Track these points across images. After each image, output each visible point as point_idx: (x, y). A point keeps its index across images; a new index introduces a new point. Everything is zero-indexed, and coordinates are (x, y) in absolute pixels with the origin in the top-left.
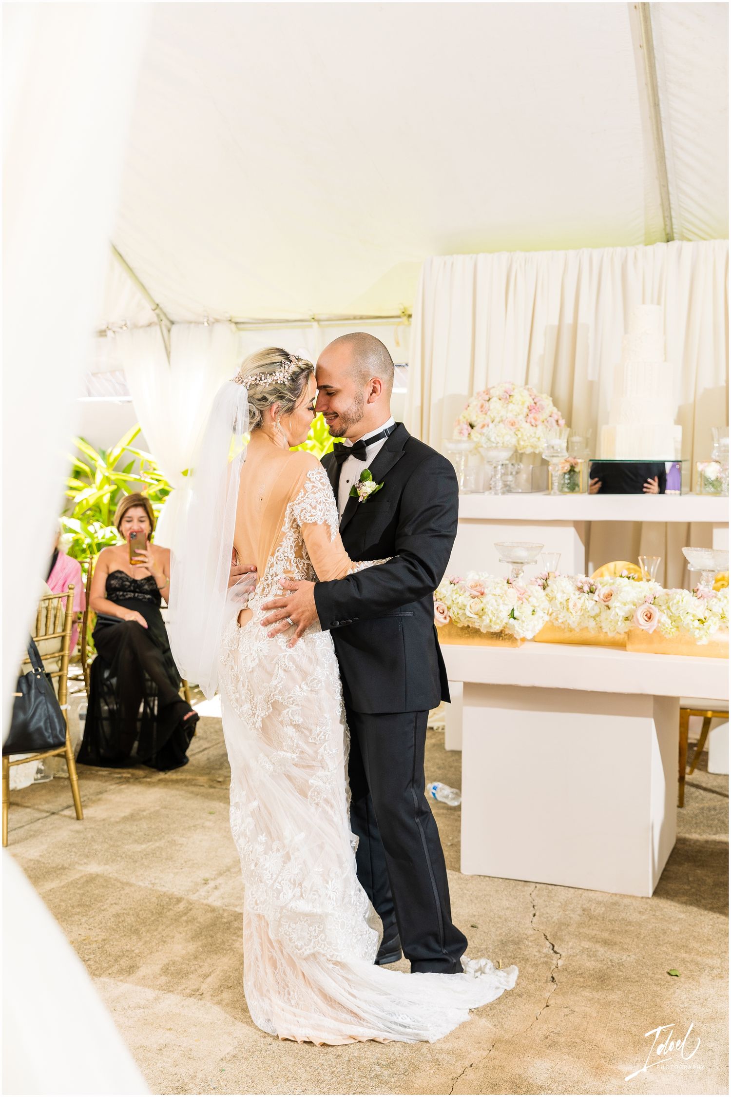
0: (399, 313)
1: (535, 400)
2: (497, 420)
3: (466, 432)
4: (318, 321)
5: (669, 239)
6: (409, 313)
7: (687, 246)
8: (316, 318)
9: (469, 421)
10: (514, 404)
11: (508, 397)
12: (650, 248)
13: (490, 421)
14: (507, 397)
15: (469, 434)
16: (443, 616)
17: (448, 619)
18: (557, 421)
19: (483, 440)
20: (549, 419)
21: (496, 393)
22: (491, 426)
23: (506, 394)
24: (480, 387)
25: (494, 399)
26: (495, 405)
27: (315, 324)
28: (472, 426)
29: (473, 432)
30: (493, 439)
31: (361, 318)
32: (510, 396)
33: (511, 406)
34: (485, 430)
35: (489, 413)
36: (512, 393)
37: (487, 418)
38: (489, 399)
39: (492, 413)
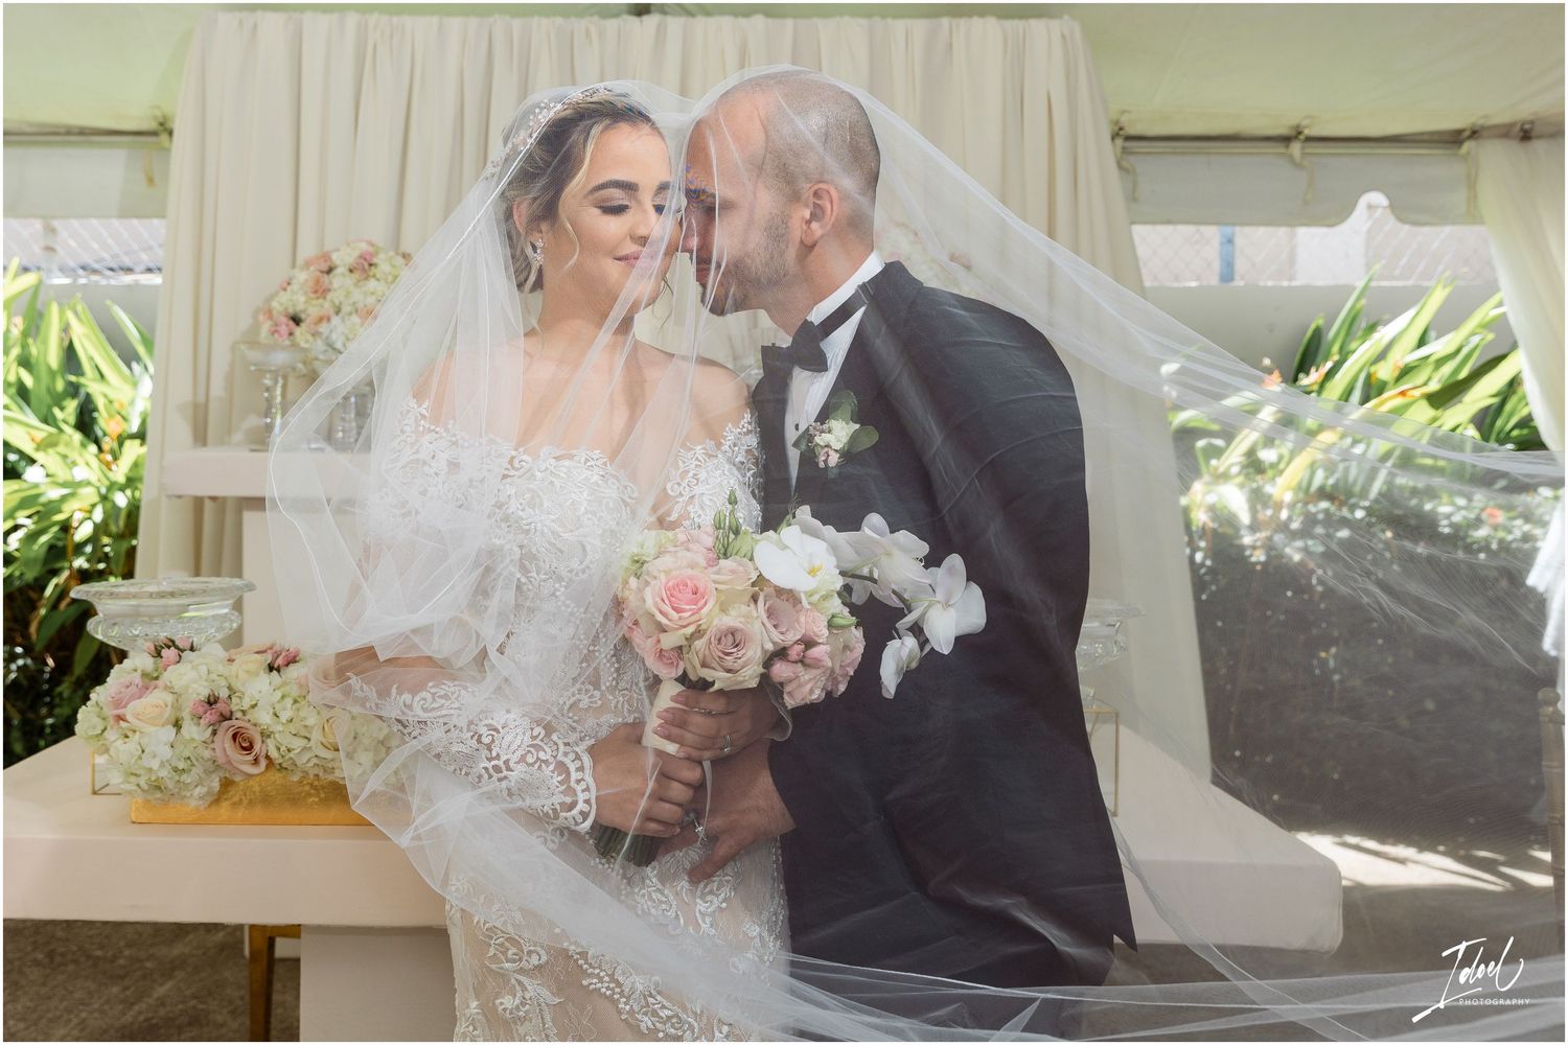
2: (346, 309)
3: (284, 329)
9: (291, 311)
10: (378, 280)
11: (366, 266)
12: (612, 25)
13: (332, 312)
15: (291, 334)
16: (250, 758)
17: (263, 763)
19: (320, 345)
21: (344, 258)
22: (336, 320)
23: (362, 261)
24: (307, 250)
25: (339, 270)
26: (340, 281)
28: (296, 320)
29: (298, 331)
32: (371, 265)
33: (372, 284)
34: (323, 328)
35: (329, 297)
36: (375, 261)
37: (327, 305)
38: (330, 271)
39: (336, 296)
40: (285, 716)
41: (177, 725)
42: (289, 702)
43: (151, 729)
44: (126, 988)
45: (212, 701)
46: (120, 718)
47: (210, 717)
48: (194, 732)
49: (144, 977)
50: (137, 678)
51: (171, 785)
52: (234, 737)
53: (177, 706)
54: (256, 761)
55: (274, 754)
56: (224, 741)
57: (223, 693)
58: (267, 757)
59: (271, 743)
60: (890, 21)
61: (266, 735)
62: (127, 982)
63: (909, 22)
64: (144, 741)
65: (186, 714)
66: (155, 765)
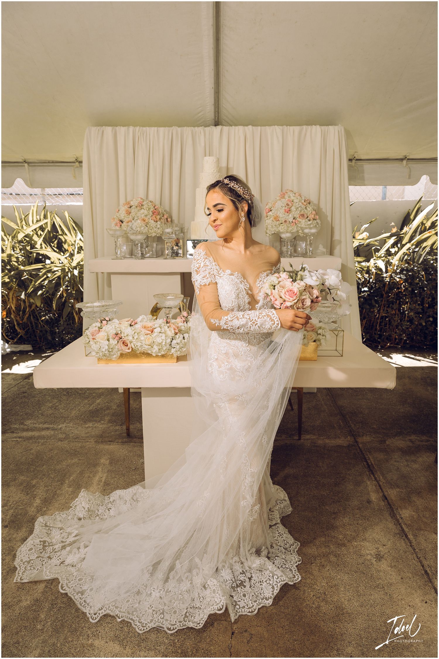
0: (74, 160)
1: (155, 208)
2: (136, 218)
3: (119, 224)
4: (28, 163)
5: (216, 124)
6: (80, 160)
7: (226, 129)
8: (26, 161)
9: (120, 219)
10: (144, 209)
12: (207, 129)
13: (132, 219)
14: (141, 206)
15: (121, 226)
16: (127, 348)
18: (167, 219)
19: (129, 229)
20: (163, 218)
21: (134, 203)
22: (133, 222)
23: (139, 204)
25: (133, 207)
26: (133, 210)
27: (26, 165)
28: (122, 222)
29: (123, 225)
30: (134, 229)
31: (53, 162)
33: (142, 211)
34: (130, 224)
35: (131, 215)
36: (143, 204)
37: (131, 217)
38: (131, 207)
39: (133, 214)
40: (135, 338)
41: (108, 340)
42: (136, 334)
43: (102, 341)
44: (89, 401)
45: (117, 334)
46: (94, 339)
47: (117, 338)
48: (113, 342)
49: (93, 398)
50: (97, 328)
51: (108, 355)
52: (123, 343)
53: (108, 336)
54: (129, 349)
55: (133, 347)
56: (121, 343)
57: (119, 332)
58: (132, 348)
59: (132, 344)
60: (288, 127)
61: (131, 342)
62: (89, 399)
63: (294, 127)
64: (101, 344)
65: (110, 337)
66: (104, 350)
